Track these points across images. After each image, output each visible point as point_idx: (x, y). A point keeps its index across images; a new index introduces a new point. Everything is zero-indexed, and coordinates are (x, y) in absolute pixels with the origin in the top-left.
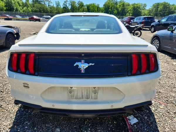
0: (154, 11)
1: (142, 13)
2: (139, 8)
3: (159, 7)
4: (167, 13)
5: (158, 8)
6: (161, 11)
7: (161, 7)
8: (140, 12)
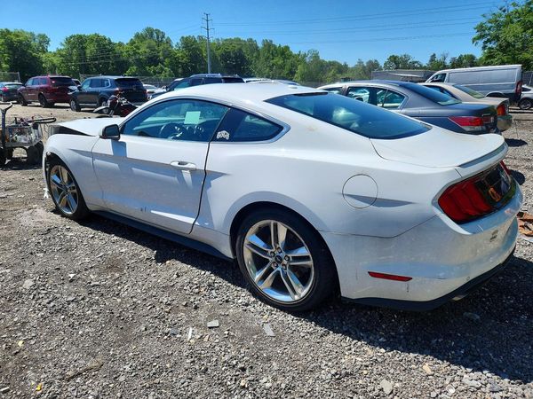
0: (74, 58)
1: (42, 63)
2: (29, 46)
3: (86, 48)
4: (113, 64)
5: (84, 48)
6: (97, 59)
7: (91, 49)
8: (34, 57)
